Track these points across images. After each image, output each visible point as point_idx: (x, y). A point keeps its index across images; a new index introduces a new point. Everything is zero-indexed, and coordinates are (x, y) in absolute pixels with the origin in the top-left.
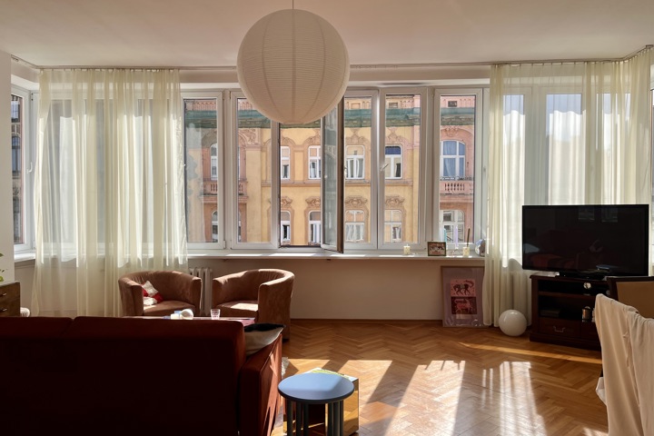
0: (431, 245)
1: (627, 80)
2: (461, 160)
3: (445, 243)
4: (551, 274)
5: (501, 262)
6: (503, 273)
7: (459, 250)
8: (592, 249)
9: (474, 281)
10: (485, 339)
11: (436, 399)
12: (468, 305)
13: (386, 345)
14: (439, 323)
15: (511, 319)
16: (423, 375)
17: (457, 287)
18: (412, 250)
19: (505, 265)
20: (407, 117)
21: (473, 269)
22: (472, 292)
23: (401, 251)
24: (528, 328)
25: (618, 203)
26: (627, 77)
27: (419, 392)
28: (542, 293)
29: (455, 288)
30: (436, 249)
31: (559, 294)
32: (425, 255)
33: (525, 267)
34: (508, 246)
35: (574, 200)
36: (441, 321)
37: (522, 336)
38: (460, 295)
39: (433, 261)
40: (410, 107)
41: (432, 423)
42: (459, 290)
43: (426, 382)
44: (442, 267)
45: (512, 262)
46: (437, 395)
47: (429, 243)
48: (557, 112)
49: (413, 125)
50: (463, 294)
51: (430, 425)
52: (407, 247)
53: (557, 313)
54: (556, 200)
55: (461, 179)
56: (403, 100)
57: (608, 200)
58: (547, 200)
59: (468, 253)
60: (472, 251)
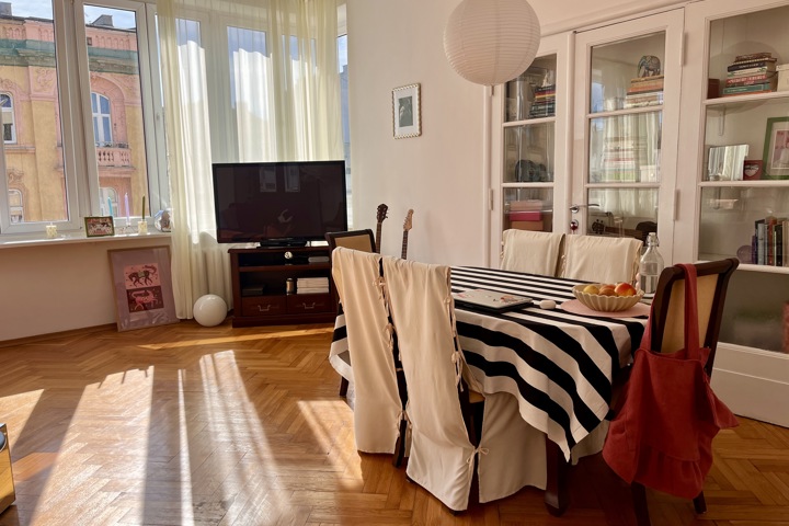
0: (90, 221)
1: (312, 23)
2: (106, 120)
3: (111, 218)
4: (249, 246)
5: (190, 238)
6: (193, 250)
7: (130, 226)
8: (281, 219)
9: (156, 265)
10: (179, 336)
11: (129, 423)
12: (151, 298)
13: (34, 372)
14: (113, 327)
15: (209, 306)
16: (103, 398)
17: (134, 276)
18: (60, 232)
19: (196, 240)
20: (17, 52)
21: (155, 250)
22: (155, 281)
23: (43, 233)
24: (229, 313)
25: (311, 160)
26: (312, 18)
27: (103, 422)
28: (242, 269)
29: (131, 277)
30: (99, 226)
31: (262, 268)
32: (83, 236)
33: (220, 240)
34: (197, 217)
35: (267, 157)
36: (115, 324)
37: (223, 324)
38: (139, 286)
39: (96, 243)
40: (20, 39)
41: (132, 456)
42: (137, 280)
43: (110, 406)
44: (109, 251)
45: (204, 237)
46: (130, 418)
47: (86, 219)
48: (242, 51)
49: (27, 66)
50: (142, 284)
51: (129, 458)
52: (51, 227)
53: (261, 289)
54: (247, 158)
55: (108, 146)
56: (8, 26)
57: (302, 156)
58: (237, 157)
59: (146, 230)
60: (151, 226)
